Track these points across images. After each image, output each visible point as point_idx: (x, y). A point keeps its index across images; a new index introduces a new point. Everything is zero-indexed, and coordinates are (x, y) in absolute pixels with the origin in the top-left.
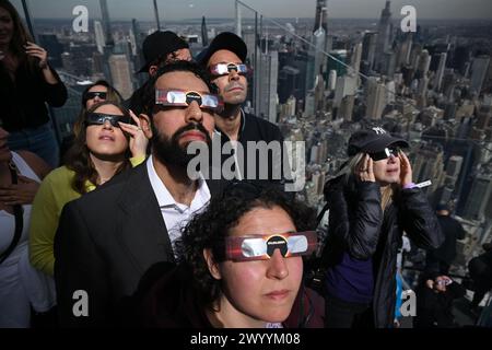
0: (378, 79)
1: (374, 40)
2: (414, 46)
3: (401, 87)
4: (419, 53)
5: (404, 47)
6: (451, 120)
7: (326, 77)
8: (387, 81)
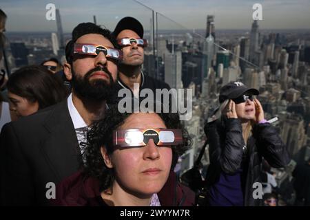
0: (253, 70)
1: (248, 43)
2: (276, 47)
3: (269, 76)
4: (280, 51)
5: (269, 47)
6: (307, 98)
7: (216, 68)
8: (259, 71)
